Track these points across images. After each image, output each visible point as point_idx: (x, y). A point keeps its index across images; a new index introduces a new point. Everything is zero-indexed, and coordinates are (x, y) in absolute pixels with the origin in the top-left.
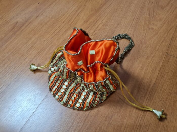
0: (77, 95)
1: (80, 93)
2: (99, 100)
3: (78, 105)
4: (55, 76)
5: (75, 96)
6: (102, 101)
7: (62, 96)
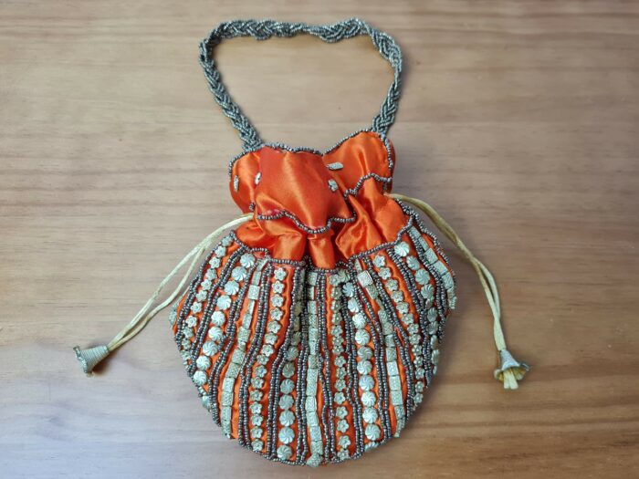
0: (347, 404)
1: (351, 391)
2: (425, 374)
3: (372, 434)
4: (232, 380)
5: (346, 413)
6: (434, 372)
7: (301, 439)
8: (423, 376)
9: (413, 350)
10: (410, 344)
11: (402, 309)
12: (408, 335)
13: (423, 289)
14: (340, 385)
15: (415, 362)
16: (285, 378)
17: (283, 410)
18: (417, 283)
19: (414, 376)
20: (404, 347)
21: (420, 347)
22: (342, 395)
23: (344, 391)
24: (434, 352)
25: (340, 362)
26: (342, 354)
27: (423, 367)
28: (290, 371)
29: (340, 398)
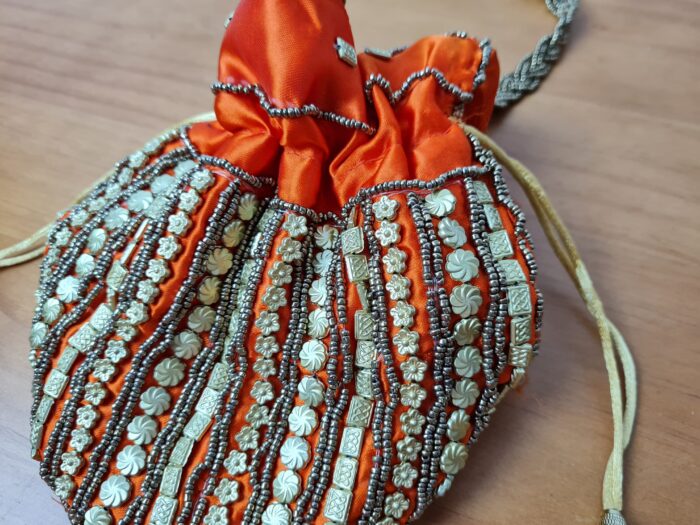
0: (244, 480)
2: (416, 482)
5: (234, 496)
6: (441, 490)
7: (136, 509)
8: (409, 484)
9: (403, 418)
10: (399, 403)
11: (401, 315)
12: (401, 381)
13: (455, 289)
14: (247, 439)
15: (400, 445)
16: (155, 384)
17: (131, 443)
18: (446, 274)
19: (391, 475)
20: (386, 405)
21: (422, 420)
22: (244, 457)
23: (249, 452)
24: (453, 446)
25: (262, 392)
26: (271, 378)
27: (416, 465)
28: (170, 373)
29: (236, 463)
